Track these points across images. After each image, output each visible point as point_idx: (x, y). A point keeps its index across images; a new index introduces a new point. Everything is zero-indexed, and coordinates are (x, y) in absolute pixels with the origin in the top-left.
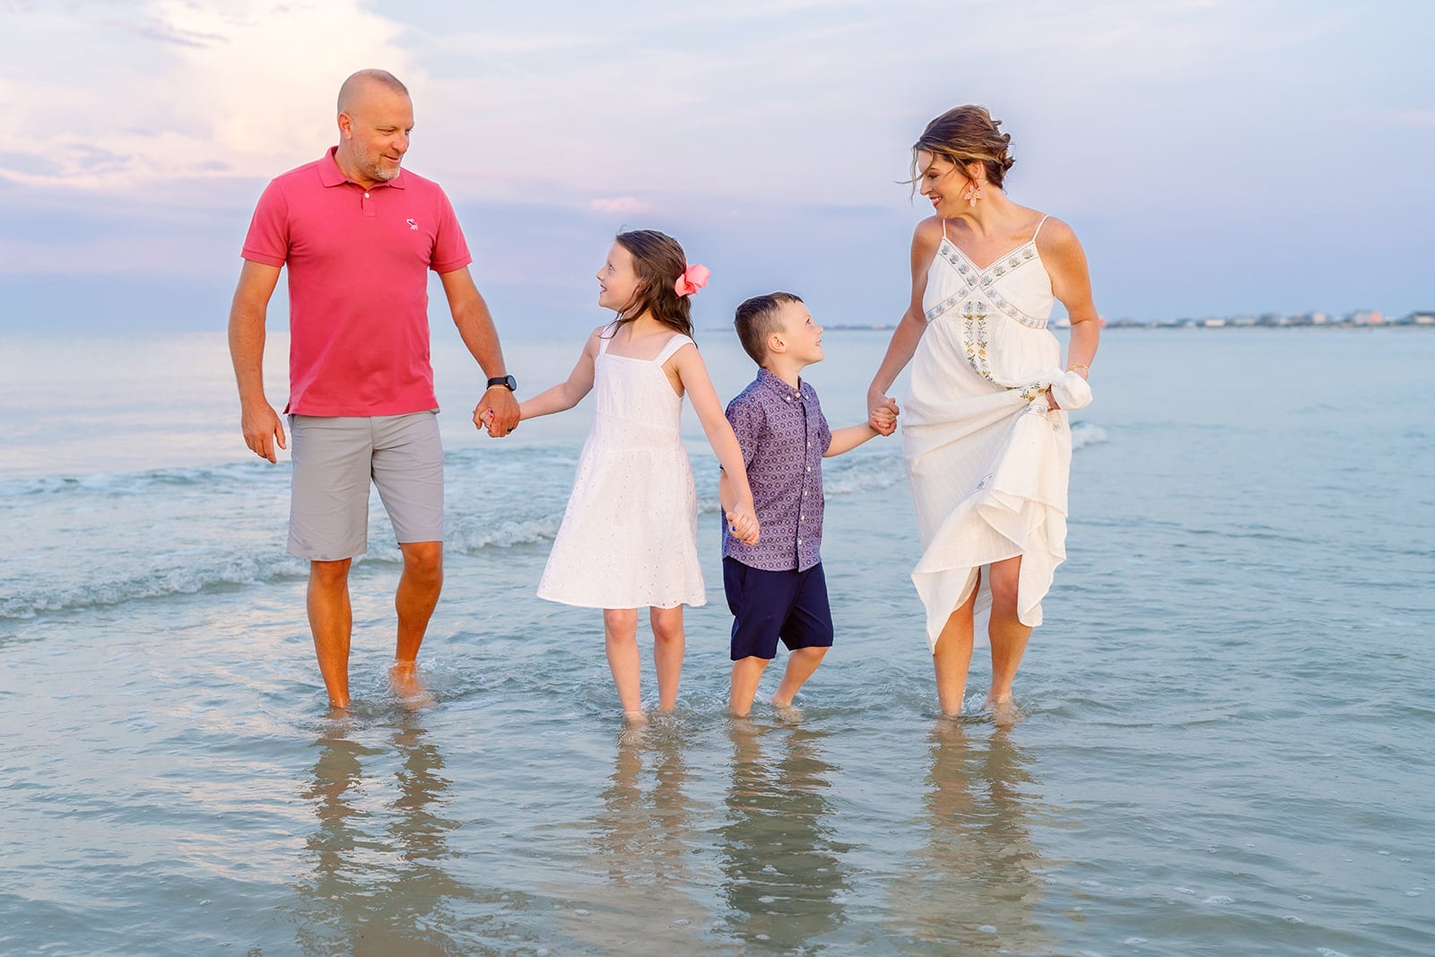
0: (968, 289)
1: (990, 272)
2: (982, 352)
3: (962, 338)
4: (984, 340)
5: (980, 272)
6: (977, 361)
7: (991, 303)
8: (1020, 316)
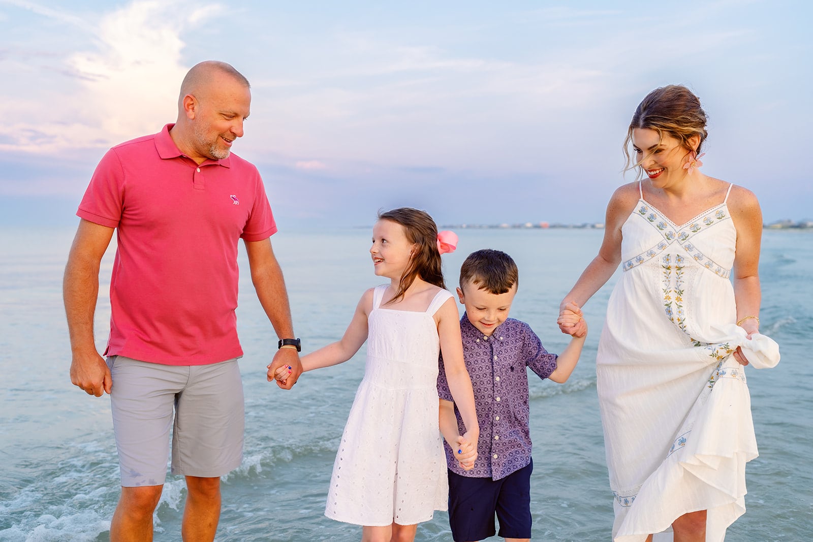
0: (665, 242)
1: (686, 229)
2: (679, 299)
3: (662, 286)
4: (681, 288)
5: (678, 228)
6: (674, 308)
7: (689, 256)
8: (715, 267)
